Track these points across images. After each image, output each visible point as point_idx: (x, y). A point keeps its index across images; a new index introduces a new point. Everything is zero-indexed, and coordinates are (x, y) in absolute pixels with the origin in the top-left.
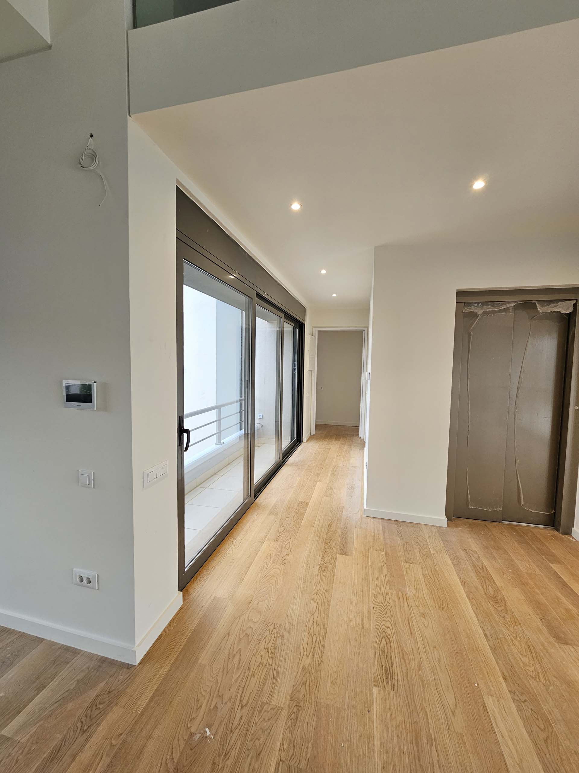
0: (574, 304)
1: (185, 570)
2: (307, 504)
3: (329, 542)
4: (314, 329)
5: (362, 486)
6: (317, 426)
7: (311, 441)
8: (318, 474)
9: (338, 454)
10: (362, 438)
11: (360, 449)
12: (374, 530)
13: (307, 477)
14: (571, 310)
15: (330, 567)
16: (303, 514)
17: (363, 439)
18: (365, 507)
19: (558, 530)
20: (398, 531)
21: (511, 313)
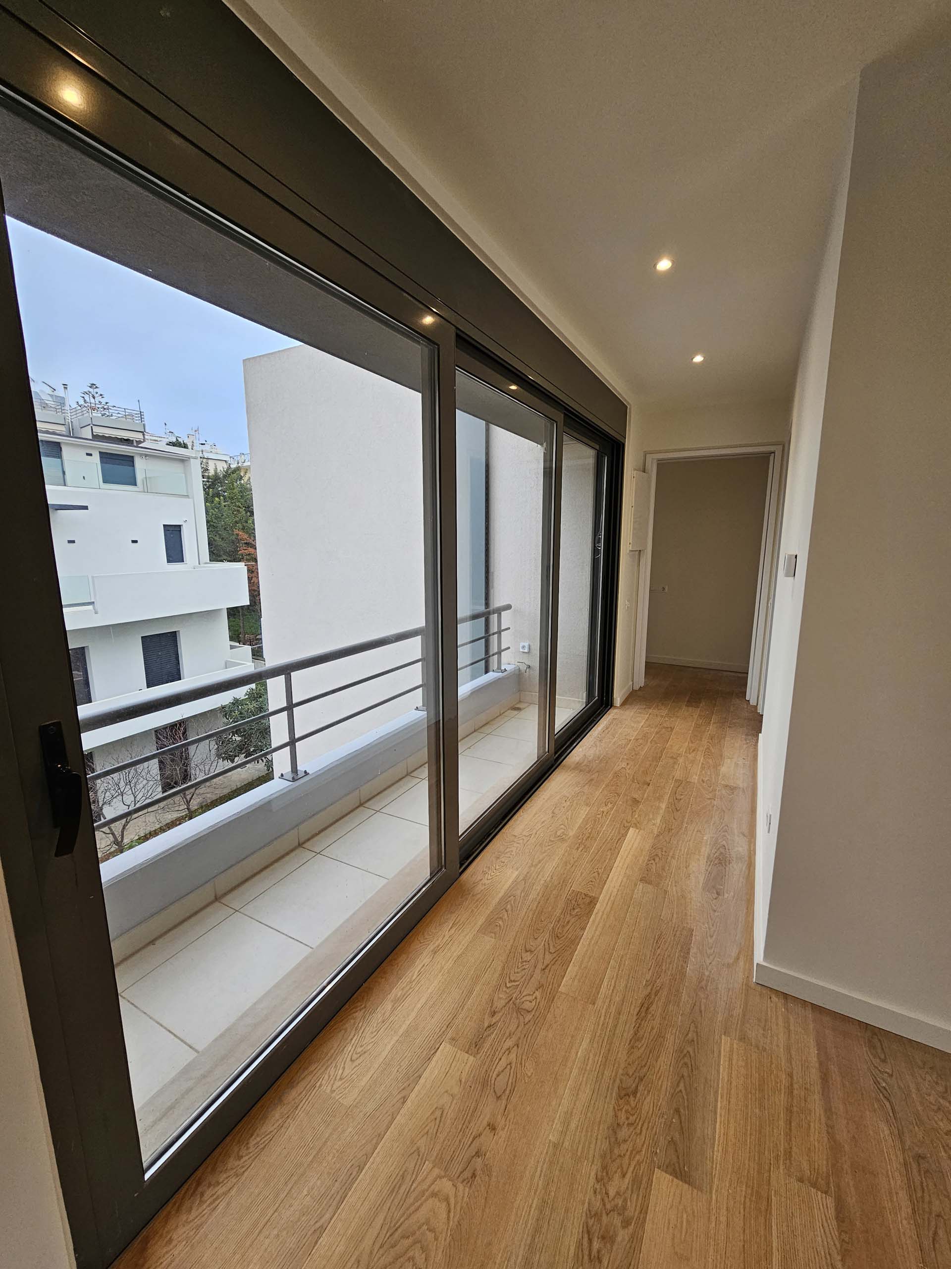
1: (147, 1176)
2: (593, 902)
3: (635, 1093)
4: (649, 458)
5: (750, 857)
6: (650, 667)
7: (631, 704)
8: (636, 802)
9: (690, 745)
10: (753, 702)
11: (747, 735)
12: (790, 1060)
13: (605, 809)
15: (623, 1235)
16: (574, 942)
17: (756, 707)
18: (759, 956)
20: (876, 1083)
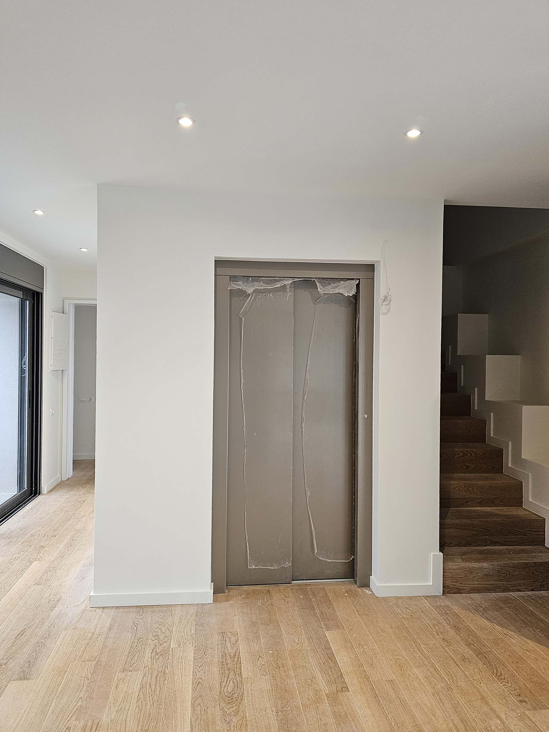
0: (356, 285)
4: (67, 302)
7: (59, 490)
8: (42, 547)
12: (96, 628)
13: (18, 556)
14: (353, 292)
19: (356, 582)
20: (134, 622)
21: (289, 294)
